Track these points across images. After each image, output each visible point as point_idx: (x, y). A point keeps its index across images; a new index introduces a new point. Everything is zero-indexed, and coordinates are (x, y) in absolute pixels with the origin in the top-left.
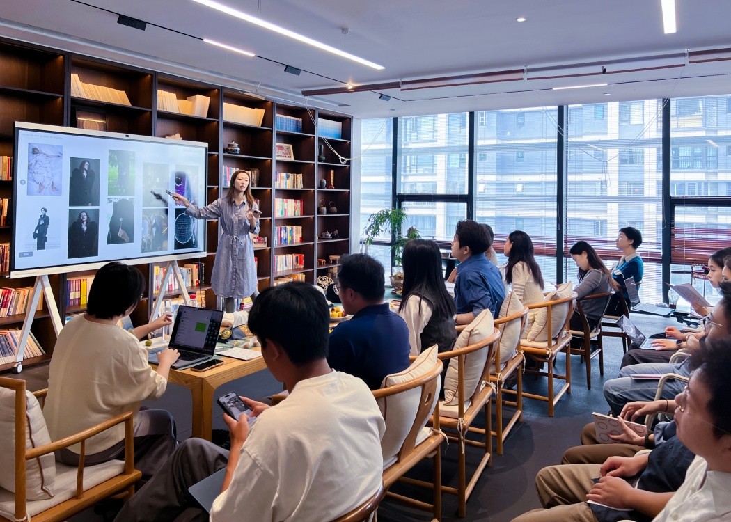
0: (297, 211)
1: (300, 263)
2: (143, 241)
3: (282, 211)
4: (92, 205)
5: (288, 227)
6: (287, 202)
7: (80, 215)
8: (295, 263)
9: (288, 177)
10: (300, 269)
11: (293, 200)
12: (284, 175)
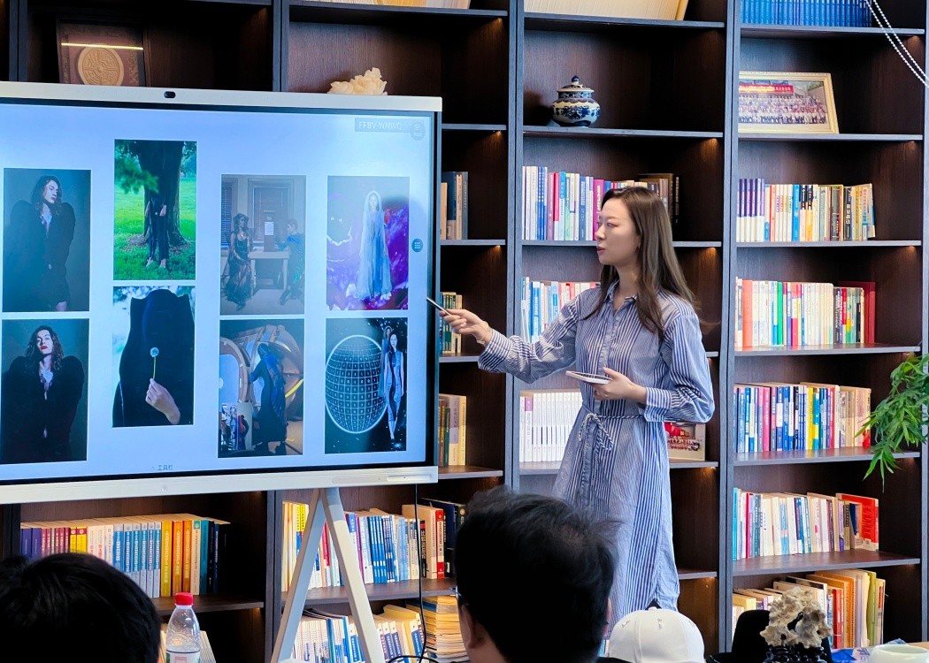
0: (849, 329)
1: (867, 534)
2: (222, 422)
3: (776, 329)
4: (69, 309)
5: (807, 390)
6: (799, 293)
7: (35, 338)
8: (840, 530)
9: (806, 199)
10: (865, 555)
11: (830, 286)
12: (786, 191)
